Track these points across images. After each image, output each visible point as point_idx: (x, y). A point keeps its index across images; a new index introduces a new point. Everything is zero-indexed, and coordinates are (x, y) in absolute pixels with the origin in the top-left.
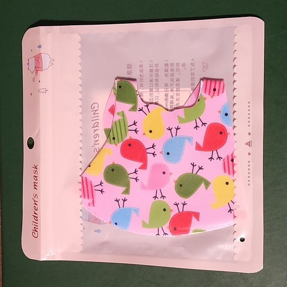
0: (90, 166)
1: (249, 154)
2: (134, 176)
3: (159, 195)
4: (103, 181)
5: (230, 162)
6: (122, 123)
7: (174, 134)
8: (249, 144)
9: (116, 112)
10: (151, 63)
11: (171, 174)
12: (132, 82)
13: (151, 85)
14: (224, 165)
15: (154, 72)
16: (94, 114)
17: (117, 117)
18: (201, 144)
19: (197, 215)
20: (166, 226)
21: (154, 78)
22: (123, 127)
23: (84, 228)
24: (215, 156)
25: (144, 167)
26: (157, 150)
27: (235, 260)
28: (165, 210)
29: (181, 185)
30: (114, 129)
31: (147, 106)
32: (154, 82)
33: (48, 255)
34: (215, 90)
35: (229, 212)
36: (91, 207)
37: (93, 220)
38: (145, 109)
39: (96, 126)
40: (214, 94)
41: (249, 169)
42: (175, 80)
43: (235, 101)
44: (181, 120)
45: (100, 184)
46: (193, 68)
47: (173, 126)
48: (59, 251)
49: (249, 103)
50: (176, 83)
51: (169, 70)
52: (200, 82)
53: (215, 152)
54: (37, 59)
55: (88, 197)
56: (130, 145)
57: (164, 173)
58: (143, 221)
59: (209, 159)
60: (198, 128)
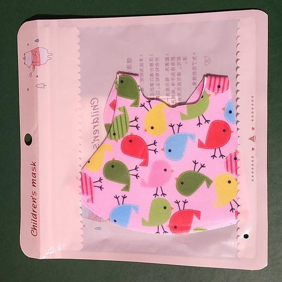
1: (253, 149)
2: (135, 172)
3: (159, 193)
4: (103, 177)
5: (233, 161)
6: (123, 119)
7: (176, 131)
8: (252, 139)
9: (117, 107)
10: (151, 57)
11: (172, 171)
12: (134, 77)
13: (152, 80)
14: (227, 164)
15: (154, 67)
16: (94, 110)
17: (118, 113)
18: (204, 141)
19: (198, 214)
20: (166, 225)
21: (154, 72)
22: (124, 123)
23: (84, 226)
24: (218, 154)
25: (145, 164)
26: (159, 147)
27: (239, 257)
28: (165, 208)
29: (182, 183)
30: (115, 124)
31: (149, 102)
32: (155, 77)
33: (47, 254)
34: (219, 87)
35: (231, 211)
36: (90, 204)
37: (94, 217)
38: (147, 105)
39: (96, 122)
40: (218, 90)
41: (253, 161)
42: (176, 74)
43: (238, 95)
44: (183, 117)
45: (100, 181)
46: (194, 62)
47: (176, 123)
48: (59, 249)
49: (253, 97)
50: (177, 77)
51: (170, 64)
52: (204, 78)
53: (218, 150)
54: (34, 53)
55: (87, 193)
56: (131, 141)
57: (165, 170)
58: (142, 218)
59: (212, 157)
60: (201, 125)
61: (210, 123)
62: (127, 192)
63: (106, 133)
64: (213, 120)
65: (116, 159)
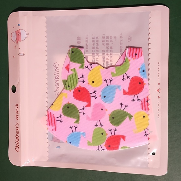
0: (53, 105)
1: (159, 97)
2: (82, 111)
3: (99, 124)
4: (62, 115)
5: (146, 103)
6: (74, 77)
7: (109, 84)
8: (158, 91)
9: (70, 69)
10: (93, 36)
11: (107, 110)
12: (81, 49)
13: (94, 51)
14: (142, 105)
15: (95, 43)
16: (55, 70)
17: (71, 73)
18: (127, 90)
19: (124, 137)
20: (103, 145)
21: (95, 46)
22: (75, 79)
23: (49, 145)
24: (136, 99)
25: (89, 105)
26: (97, 94)
27: (149, 167)
29: (113, 118)
30: (69, 80)
31: (91, 65)
32: (95, 49)
33: (25, 163)
34: (136, 54)
35: (145, 135)
36: (54, 132)
37: (55, 140)
38: (89, 67)
39: (57, 78)
40: (135, 57)
41: (158, 105)
42: (109, 48)
43: (149, 62)
44: (113, 75)
45: (60, 117)
46: (121, 39)
47: (108, 78)
48: (33, 160)
49: (159, 63)
50: (110, 49)
51: (105, 41)
52: (126, 49)
53: (136, 96)
54: (17, 33)
55: (52, 125)
56: (79, 91)
57: (102, 109)
58: (88, 141)
59: (132, 100)
60: (124, 80)
61: (130, 78)
62: (78, 124)
63: (64, 86)
64: (132, 77)
65: (70, 103)
